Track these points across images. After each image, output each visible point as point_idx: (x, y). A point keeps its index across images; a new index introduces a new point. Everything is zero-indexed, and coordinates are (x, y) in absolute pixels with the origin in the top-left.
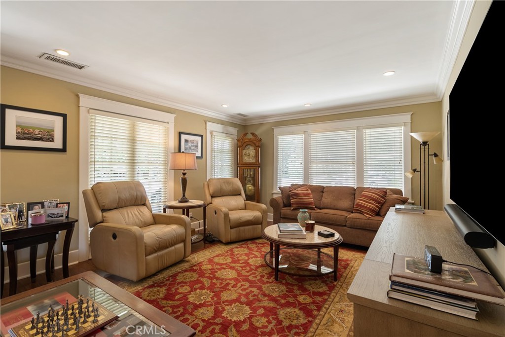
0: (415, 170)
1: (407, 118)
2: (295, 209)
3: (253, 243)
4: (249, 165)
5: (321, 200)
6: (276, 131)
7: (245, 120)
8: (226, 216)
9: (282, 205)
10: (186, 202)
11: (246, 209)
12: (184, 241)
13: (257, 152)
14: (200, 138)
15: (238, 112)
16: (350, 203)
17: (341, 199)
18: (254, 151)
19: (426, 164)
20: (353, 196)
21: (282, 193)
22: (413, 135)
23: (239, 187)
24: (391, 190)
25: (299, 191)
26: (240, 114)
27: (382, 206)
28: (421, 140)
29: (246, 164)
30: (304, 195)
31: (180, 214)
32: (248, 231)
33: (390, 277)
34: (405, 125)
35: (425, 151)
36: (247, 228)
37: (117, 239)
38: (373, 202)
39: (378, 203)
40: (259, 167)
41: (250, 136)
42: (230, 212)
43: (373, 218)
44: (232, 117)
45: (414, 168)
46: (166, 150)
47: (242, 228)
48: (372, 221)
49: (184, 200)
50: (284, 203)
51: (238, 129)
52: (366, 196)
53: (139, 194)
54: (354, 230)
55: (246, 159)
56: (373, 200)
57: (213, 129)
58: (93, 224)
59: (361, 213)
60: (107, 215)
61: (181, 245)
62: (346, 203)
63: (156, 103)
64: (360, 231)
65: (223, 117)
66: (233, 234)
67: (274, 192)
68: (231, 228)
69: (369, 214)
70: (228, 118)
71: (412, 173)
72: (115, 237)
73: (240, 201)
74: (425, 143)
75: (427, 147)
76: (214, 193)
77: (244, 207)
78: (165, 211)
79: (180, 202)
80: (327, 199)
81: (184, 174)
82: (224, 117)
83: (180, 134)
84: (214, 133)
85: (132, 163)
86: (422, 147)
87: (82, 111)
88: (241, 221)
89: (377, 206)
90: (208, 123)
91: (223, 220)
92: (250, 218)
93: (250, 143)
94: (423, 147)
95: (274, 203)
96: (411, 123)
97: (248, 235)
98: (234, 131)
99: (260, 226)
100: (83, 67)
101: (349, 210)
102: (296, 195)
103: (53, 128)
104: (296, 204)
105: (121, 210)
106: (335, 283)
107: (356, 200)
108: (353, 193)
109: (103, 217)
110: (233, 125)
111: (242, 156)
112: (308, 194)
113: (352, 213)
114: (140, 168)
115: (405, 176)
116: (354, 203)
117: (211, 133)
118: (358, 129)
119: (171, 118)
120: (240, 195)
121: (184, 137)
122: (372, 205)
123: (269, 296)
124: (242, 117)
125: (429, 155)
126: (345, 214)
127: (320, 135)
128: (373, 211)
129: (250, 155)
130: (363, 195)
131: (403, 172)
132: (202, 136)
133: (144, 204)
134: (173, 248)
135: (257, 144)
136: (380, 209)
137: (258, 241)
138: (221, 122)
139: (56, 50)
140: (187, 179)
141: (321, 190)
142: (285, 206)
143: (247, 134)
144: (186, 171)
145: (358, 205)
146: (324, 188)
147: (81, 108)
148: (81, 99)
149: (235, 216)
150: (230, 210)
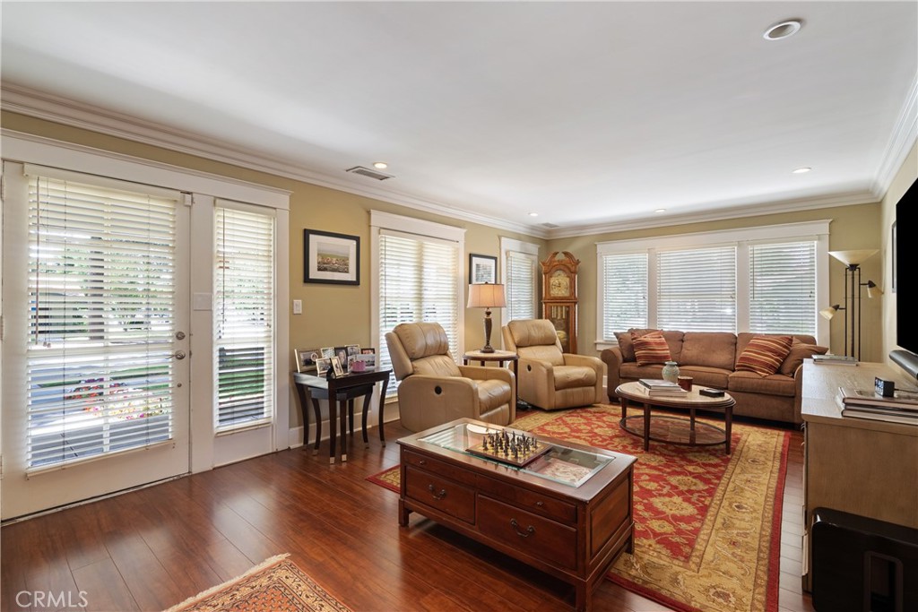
0: (837, 308)
1: (823, 227)
2: (643, 365)
3: (586, 412)
4: (559, 301)
5: (680, 352)
6: (601, 248)
7: (549, 232)
8: (550, 372)
9: (621, 359)
10: (492, 352)
11: (565, 364)
12: (509, 402)
13: (572, 281)
14: (494, 261)
15: (545, 222)
16: (730, 357)
17: (714, 351)
18: (568, 279)
19: (855, 298)
20: (733, 347)
21: (620, 342)
22: (834, 254)
23: (553, 333)
24: (798, 337)
25: (648, 338)
26: (547, 225)
27: (784, 360)
28: (847, 262)
29: (555, 298)
30: (657, 343)
31: (497, 366)
32: (577, 395)
33: (844, 399)
34: (819, 238)
35: (853, 278)
36: (575, 390)
37: (442, 393)
38: (770, 354)
39: (778, 356)
40: (575, 303)
41: (561, 257)
42: (555, 368)
43: (771, 377)
44: (533, 228)
45: (834, 305)
46: (456, 279)
47: (569, 390)
48: (769, 381)
49: (488, 350)
50: (623, 356)
51: (539, 246)
52: (757, 346)
53: (442, 340)
54: (742, 394)
55: (556, 292)
56: (771, 351)
57: (509, 248)
58: (403, 376)
59: (751, 370)
60: (418, 364)
61: (506, 407)
62: (723, 357)
63: (439, 213)
64: (751, 395)
65: (522, 230)
66: (558, 399)
67: (598, 341)
68: (556, 390)
69: (764, 372)
70: (528, 230)
71: (832, 312)
72: (438, 390)
73: (556, 352)
74: (853, 267)
75: (856, 272)
76: (520, 342)
77: (562, 361)
78: (466, 363)
79: (484, 352)
80: (690, 351)
81: (488, 314)
82: (521, 228)
83: (471, 256)
84: (512, 254)
85: (420, 298)
86: (849, 273)
87: (374, 231)
88: (569, 380)
89: (777, 360)
90: (503, 239)
91: (545, 377)
92: (582, 376)
93: (562, 267)
94: (851, 272)
95: (607, 356)
96: (830, 235)
97: (577, 400)
98: (534, 248)
99: (593, 388)
100: (387, 178)
101: (728, 367)
102: (645, 344)
103: (348, 255)
104: (646, 357)
105: (428, 359)
106: (729, 456)
107: (738, 352)
108: (733, 342)
109: (413, 367)
110: (533, 240)
111: (548, 287)
112: (662, 344)
113: (734, 371)
114: (427, 305)
115: (820, 316)
116: (735, 357)
117: (507, 253)
118: (740, 244)
119: (459, 233)
120: (554, 344)
121: (475, 260)
122: (769, 359)
123: (645, 464)
124: (548, 228)
125: (860, 284)
126: (726, 372)
127: (675, 254)
128: (770, 367)
129: (559, 284)
130: (753, 345)
131: (816, 311)
132: (495, 259)
133: (446, 354)
134: (499, 409)
135: (573, 269)
136: (781, 364)
137: (589, 409)
138: (518, 237)
139: (374, 164)
140: (493, 320)
141: (679, 339)
142: (625, 361)
143: (556, 253)
144: (490, 310)
145: (743, 359)
146: (684, 334)
147: (372, 228)
148: (372, 216)
149: (560, 372)
150: (554, 365)
